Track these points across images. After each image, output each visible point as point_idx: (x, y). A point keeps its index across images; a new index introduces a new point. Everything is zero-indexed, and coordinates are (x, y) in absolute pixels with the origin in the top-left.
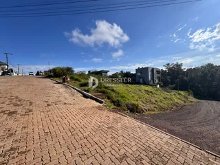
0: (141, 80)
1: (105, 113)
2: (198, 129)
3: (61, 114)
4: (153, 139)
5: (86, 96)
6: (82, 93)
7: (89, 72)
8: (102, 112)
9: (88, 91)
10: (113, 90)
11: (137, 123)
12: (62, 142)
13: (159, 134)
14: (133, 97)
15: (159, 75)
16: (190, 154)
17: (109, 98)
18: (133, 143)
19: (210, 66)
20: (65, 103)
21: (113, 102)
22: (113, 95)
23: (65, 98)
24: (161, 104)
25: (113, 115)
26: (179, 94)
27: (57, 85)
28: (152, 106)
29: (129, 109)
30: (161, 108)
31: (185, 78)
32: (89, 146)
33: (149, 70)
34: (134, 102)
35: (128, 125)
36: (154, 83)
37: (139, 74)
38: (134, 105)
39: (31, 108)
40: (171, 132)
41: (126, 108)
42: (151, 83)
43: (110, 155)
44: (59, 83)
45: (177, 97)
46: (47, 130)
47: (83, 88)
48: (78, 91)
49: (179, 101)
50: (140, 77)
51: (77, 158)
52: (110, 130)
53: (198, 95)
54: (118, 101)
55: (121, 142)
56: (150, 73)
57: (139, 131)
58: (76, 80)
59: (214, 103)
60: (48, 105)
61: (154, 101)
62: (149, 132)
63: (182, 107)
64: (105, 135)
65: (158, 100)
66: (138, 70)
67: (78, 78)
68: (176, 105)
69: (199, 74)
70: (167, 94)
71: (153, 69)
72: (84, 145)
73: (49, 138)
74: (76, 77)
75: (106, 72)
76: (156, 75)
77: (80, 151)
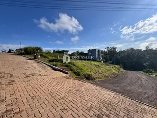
1: (71, 80)
2: (129, 88)
3: (39, 83)
4: (106, 96)
5: (54, 69)
6: (51, 67)
7: (54, 51)
8: (69, 80)
9: (56, 65)
10: (74, 65)
11: (94, 87)
12: (46, 103)
13: (108, 93)
14: (87, 69)
15: (103, 55)
16: (127, 103)
17: (71, 70)
18: (94, 99)
19: (132, 49)
20: (40, 75)
21: (75, 73)
22: (74, 68)
23: (39, 71)
24: (105, 74)
25: (77, 82)
26: (115, 67)
27: (30, 61)
28: (100, 75)
29: (86, 77)
30: (105, 76)
31: (118, 57)
32: (66, 103)
33: (97, 51)
34: (89, 73)
35: (88, 88)
36: (99, 60)
37: (90, 53)
38: (89, 75)
39: (12, 79)
40: (114, 91)
41: (84, 77)
43: (82, 108)
44: (31, 59)
45: (114, 69)
46: (32, 95)
47: (52, 63)
48: (48, 65)
49: (115, 72)
51: (61, 112)
52: (78, 92)
53: (125, 68)
54: (78, 73)
55: (87, 99)
56: (97, 53)
57: (96, 91)
58: (45, 57)
59: (134, 72)
60: (27, 77)
61: (101, 72)
62: (102, 92)
63: (117, 75)
64: (75, 95)
65: (103, 71)
66: (89, 51)
67: (47, 55)
68: (114, 74)
69: (126, 54)
70: (108, 67)
71: (99, 50)
72: (62, 103)
73: (35, 100)
74: (44, 55)
75: (67, 52)
76: (101, 55)
77: (61, 107)
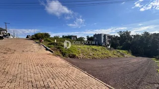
0: (97, 43)
5: (47, 50)
7: (63, 36)
9: (50, 47)
15: (110, 39)
17: (60, 51)
21: (62, 53)
27: (34, 44)
31: (129, 42)
33: (102, 36)
37: (96, 38)
42: (104, 44)
44: (37, 43)
48: (45, 47)
50: (96, 41)
58: (49, 41)
71: (105, 35)
76: (107, 39)
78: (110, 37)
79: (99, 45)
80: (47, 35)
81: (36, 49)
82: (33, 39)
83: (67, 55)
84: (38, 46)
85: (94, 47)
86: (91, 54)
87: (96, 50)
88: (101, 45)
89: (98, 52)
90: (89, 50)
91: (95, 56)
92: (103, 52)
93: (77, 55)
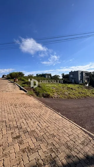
0: (73, 81)
5: (21, 89)
7: (37, 75)
9: (24, 87)
15: (88, 77)
17: (34, 90)
20: (7, 91)
21: (36, 92)
27: (9, 84)
29: (43, 96)
36: (83, 82)
37: (71, 76)
38: (47, 94)
42: (81, 83)
44: (12, 82)
48: (19, 87)
50: (73, 79)
54: (39, 92)
58: (23, 80)
65: (71, 93)
71: (82, 72)
75: (50, 74)
76: (85, 77)
78: (88, 74)
79: (76, 83)
80: (21, 74)
81: (10, 88)
82: (8, 78)
83: (41, 94)
84: (12, 85)
85: (70, 86)
86: (66, 93)
87: (72, 89)
88: (78, 84)
89: (74, 91)
90: (65, 89)
91: (71, 96)
92: (80, 91)
93: (51, 95)
